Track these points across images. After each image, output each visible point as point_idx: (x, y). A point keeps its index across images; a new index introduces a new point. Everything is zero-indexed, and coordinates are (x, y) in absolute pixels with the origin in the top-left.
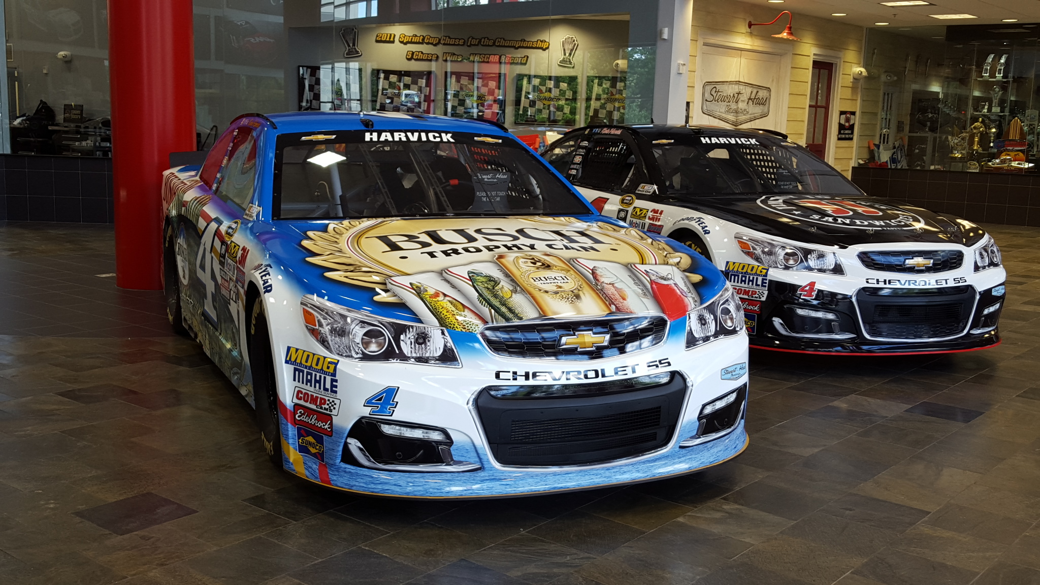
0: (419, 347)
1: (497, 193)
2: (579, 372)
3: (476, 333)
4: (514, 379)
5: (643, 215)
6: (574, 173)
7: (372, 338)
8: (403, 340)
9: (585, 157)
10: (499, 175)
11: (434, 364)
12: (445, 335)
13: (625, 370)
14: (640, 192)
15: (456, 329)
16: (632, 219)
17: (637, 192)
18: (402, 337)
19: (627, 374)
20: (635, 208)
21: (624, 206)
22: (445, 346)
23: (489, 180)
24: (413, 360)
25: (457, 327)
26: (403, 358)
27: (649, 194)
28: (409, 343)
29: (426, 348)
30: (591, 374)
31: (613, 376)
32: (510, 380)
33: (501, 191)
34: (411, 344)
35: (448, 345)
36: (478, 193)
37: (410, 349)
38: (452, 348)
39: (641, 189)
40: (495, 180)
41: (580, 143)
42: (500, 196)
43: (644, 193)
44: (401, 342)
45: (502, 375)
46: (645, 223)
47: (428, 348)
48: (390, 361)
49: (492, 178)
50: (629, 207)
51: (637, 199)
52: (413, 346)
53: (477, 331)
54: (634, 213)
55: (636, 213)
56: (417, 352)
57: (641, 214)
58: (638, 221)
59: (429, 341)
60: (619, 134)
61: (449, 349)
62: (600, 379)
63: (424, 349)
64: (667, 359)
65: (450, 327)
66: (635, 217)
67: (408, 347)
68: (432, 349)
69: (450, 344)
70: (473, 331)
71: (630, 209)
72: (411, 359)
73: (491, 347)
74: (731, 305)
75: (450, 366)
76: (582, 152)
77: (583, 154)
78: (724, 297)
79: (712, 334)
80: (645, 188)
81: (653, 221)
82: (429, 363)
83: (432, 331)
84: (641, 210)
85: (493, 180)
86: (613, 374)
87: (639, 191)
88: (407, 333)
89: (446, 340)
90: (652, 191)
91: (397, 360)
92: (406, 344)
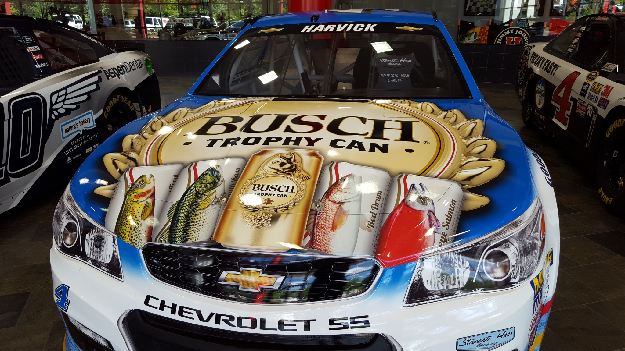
0: (96, 250)
1: (400, 75)
2: (232, 318)
3: (138, 248)
4: (160, 309)
5: (598, 90)
6: (570, 51)
7: (69, 231)
8: (87, 240)
9: (581, 39)
10: (403, 60)
11: (104, 270)
12: (115, 244)
13: (295, 325)
14: (604, 70)
15: (125, 239)
16: (591, 92)
17: (602, 69)
18: (87, 236)
19: (296, 330)
20: (595, 82)
21: (588, 81)
22: (114, 255)
23: (393, 64)
24: (90, 261)
25: (126, 237)
26: (84, 257)
27: (610, 71)
28: (90, 243)
29: (100, 253)
30: (247, 323)
31: (276, 330)
32: (157, 308)
33: (405, 74)
34: (91, 246)
35: (116, 254)
36: (381, 75)
37: (90, 250)
38: (118, 258)
39: (605, 67)
40: (399, 64)
41: (581, 28)
42: (404, 78)
43: (607, 70)
44: (86, 241)
45: (152, 302)
46: (598, 97)
47: (102, 253)
48: (75, 258)
49: (396, 62)
50: (591, 81)
51: (600, 75)
52: (92, 247)
53: (140, 246)
54: (593, 87)
55: (594, 87)
56: (94, 255)
57: (597, 89)
58: (594, 94)
59: (103, 246)
60: (606, 20)
61: (116, 258)
62: (257, 331)
63: (99, 253)
64: (367, 317)
65: (121, 235)
66: (593, 91)
67: (89, 248)
68: (104, 255)
69: (117, 254)
70: (136, 246)
71: (591, 84)
72: (90, 260)
73: (149, 267)
74: (512, 247)
75: (115, 277)
76: (580, 35)
77: (580, 36)
78: (502, 236)
79: (461, 286)
80: (609, 66)
81: (604, 96)
82: (101, 268)
83: (107, 236)
84: (598, 85)
85: (397, 64)
86: (277, 327)
87: (603, 68)
88: (91, 233)
89: (115, 250)
90: (613, 69)
91: (80, 258)
92: (88, 244)
